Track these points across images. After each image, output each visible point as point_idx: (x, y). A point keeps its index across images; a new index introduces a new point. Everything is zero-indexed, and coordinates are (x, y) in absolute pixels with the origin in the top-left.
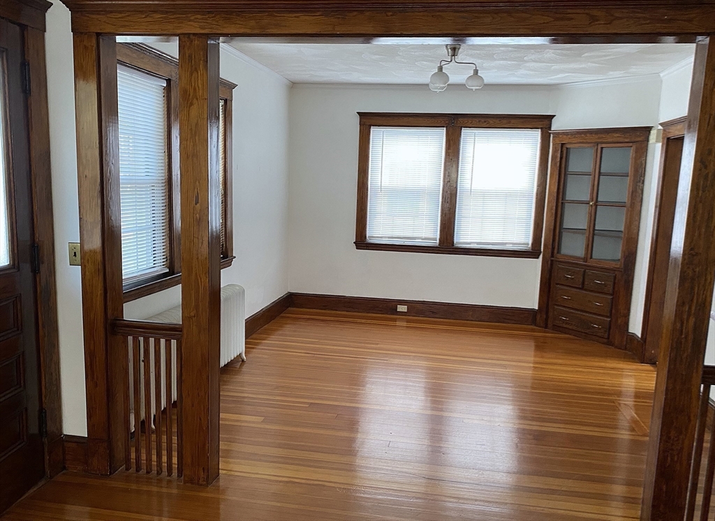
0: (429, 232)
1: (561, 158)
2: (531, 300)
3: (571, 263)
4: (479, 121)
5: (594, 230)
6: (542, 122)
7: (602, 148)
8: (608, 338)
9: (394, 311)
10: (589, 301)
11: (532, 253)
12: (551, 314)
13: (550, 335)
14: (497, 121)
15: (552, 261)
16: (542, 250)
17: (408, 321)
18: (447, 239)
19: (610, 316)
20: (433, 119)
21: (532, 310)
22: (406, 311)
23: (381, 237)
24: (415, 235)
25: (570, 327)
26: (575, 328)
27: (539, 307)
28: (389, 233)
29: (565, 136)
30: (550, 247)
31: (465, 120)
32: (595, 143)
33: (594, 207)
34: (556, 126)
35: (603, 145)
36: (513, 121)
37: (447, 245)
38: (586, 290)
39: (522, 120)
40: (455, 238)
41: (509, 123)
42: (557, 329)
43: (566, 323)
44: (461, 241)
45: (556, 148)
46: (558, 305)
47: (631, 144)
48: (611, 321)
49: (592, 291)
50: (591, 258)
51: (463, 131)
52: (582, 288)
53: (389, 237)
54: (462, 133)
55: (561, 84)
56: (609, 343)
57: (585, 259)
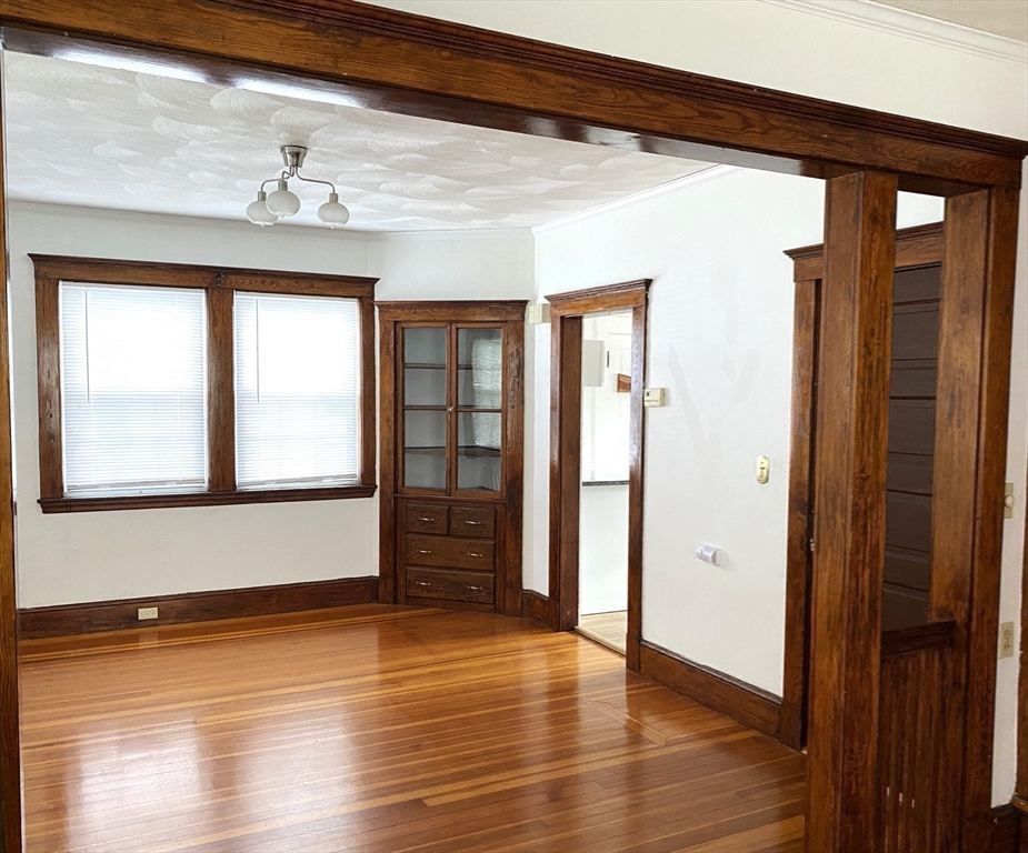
0: (189, 467)
1: (396, 343)
2: (368, 564)
3: (426, 499)
4: (263, 282)
5: (457, 447)
6: (359, 288)
7: (457, 329)
8: (494, 603)
9: (133, 620)
10: (462, 553)
11: (362, 490)
12: (401, 581)
13: (404, 613)
14: (293, 283)
15: (395, 498)
16: (378, 484)
17: (162, 635)
18: (224, 480)
19: (494, 571)
20: (183, 274)
21: (370, 578)
22: (156, 617)
23: (97, 486)
24: (162, 477)
25: (435, 595)
26: (443, 596)
27: (381, 573)
28: (110, 478)
29: (399, 311)
30: (392, 477)
31: (239, 278)
32: (447, 321)
33: (454, 415)
34: (382, 294)
35: (459, 325)
36: (317, 284)
37: (223, 489)
38: (453, 536)
39: (330, 284)
40: (237, 477)
41: (312, 286)
42: (413, 601)
43: (429, 591)
44: (247, 480)
45: (386, 328)
46: (412, 565)
47: (500, 325)
48: (495, 577)
49: (464, 537)
50: (457, 489)
51: (235, 296)
52: (448, 535)
53: (112, 485)
54: (235, 300)
55: (384, 232)
56: (497, 610)
57: (448, 491)
